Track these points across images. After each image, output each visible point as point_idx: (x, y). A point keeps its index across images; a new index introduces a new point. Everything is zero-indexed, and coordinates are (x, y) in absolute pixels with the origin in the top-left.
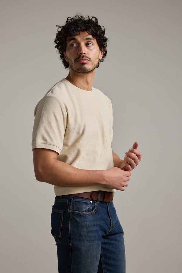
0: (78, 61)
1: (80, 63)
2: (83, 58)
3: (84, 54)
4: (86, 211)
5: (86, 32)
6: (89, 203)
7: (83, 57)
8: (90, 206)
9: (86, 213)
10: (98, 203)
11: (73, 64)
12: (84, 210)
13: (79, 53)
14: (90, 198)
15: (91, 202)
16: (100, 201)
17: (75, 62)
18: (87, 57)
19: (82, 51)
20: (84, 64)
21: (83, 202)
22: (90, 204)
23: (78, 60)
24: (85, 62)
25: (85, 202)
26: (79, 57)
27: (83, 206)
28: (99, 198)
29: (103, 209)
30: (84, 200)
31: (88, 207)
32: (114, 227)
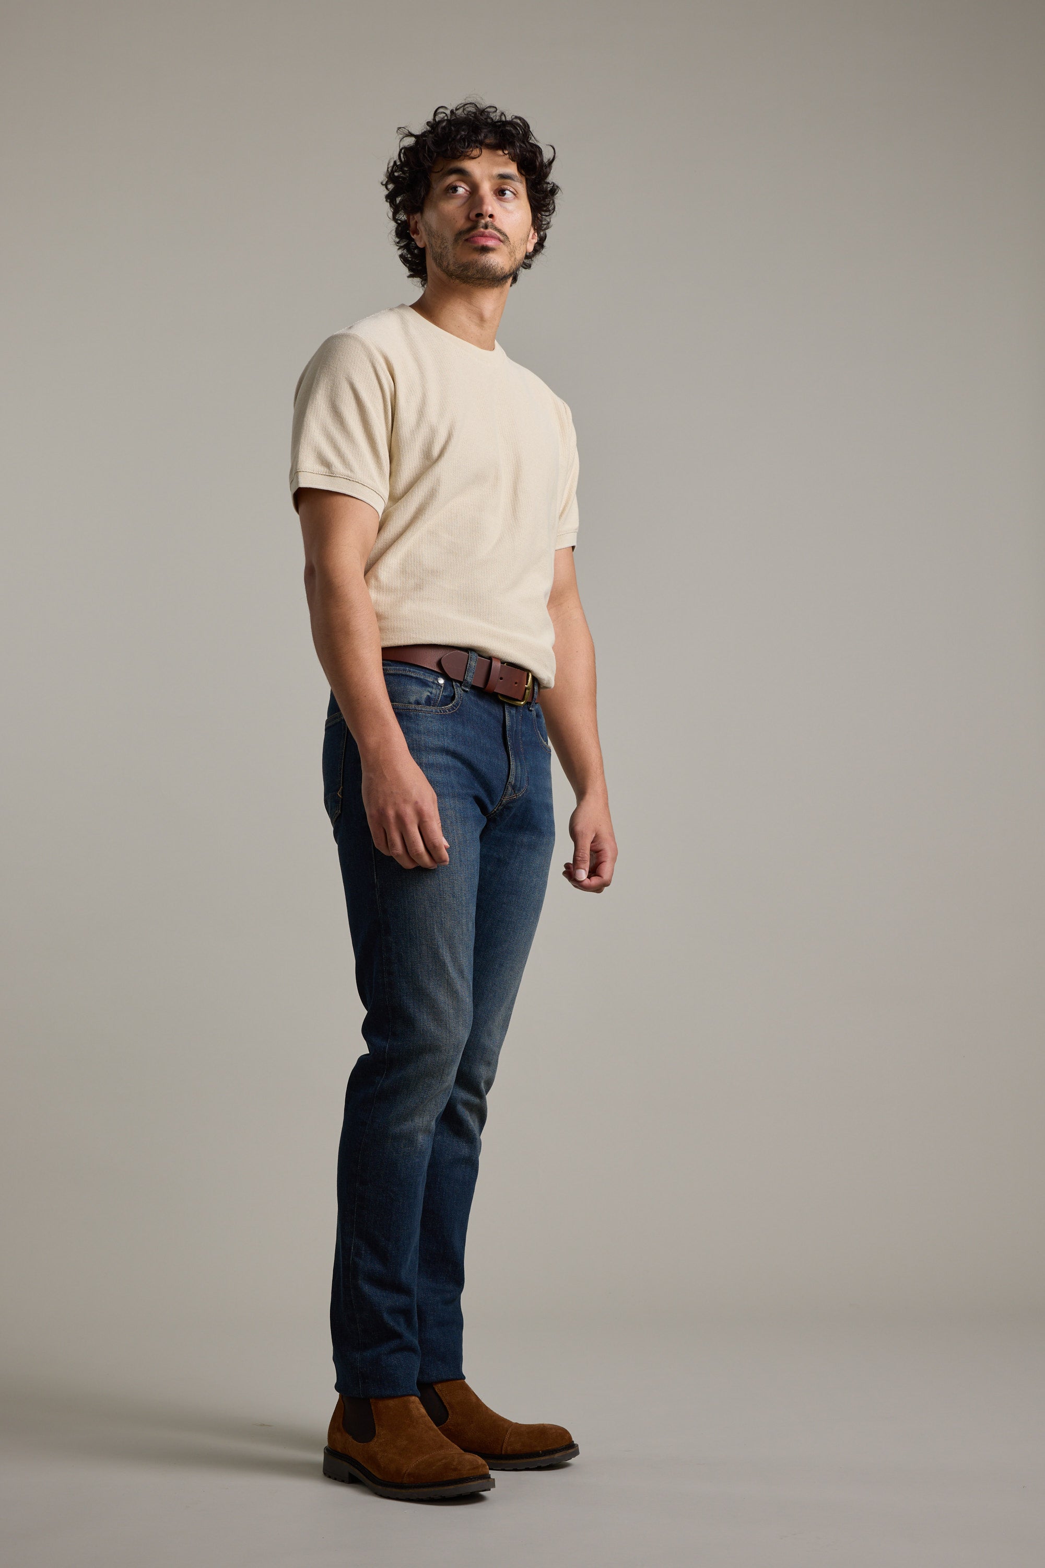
0: (466, 241)
1: (476, 245)
2: (487, 232)
3: (488, 219)
4: (418, 703)
5: (500, 152)
6: (433, 683)
7: (486, 227)
8: (434, 691)
9: (419, 707)
10: (464, 690)
11: (450, 247)
12: (413, 699)
13: (472, 215)
14: (436, 669)
15: (441, 681)
16: (473, 687)
17: (456, 240)
18: (499, 231)
19: (485, 208)
20: (485, 250)
21: (412, 677)
22: (435, 686)
23: (467, 237)
24: (491, 243)
25: (416, 678)
26: (474, 227)
27: (410, 687)
28: (471, 674)
29: (485, 716)
30: (414, 672)
31: (429, 694)
32: (519, 790)
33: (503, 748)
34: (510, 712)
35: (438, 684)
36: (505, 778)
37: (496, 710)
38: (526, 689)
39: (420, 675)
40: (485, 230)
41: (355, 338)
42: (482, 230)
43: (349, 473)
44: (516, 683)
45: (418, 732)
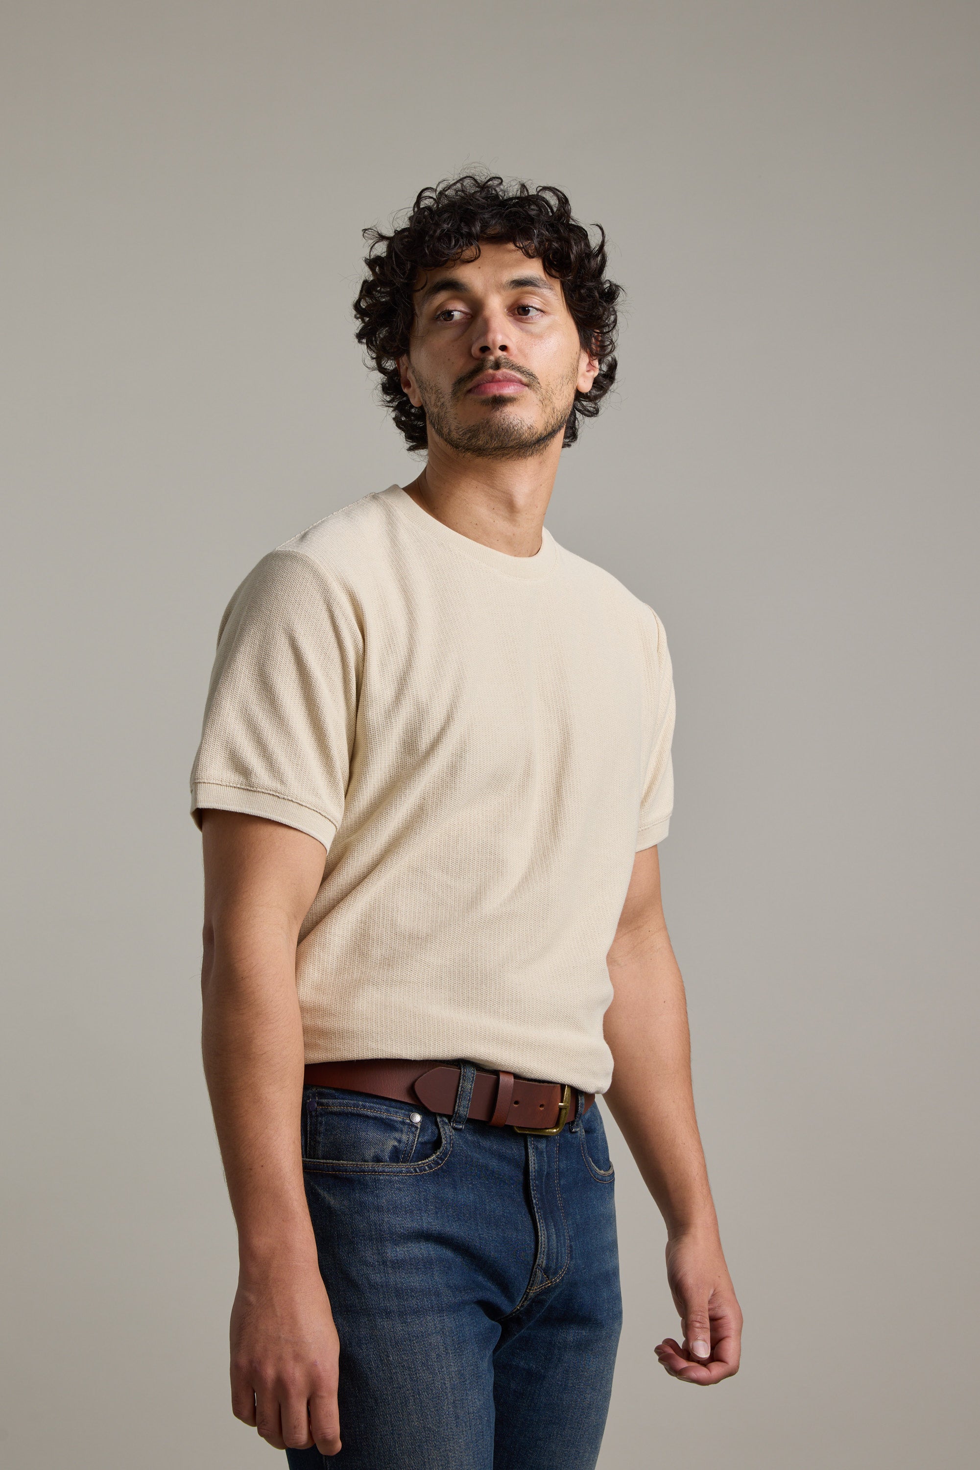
0: (470, 391)
1: (483, 397)
2: (499, 374)
3: (499, 353)
4: (378, 1159)
5: (511, 246)
6: (403, 1123)
7: (497, 365)
8: (404, 1138)
9: (379, 1167)
10: (455, 1129)
11: (448, 404)
12: (370, 1153)
13: (475, 350)
14: (407, 1100)
15: (417, 1118)
16: (470, 1121)
17: (454, 393)
18: (519, 369)
19: (491, 337)
20: (500, 401)
21: (368, 1117)
22: (405, 1129)
23: (470, 385)
24: (509, 391)
25: (375, 1118)
26: (479, 368)
27: (364, 1134)
28: (464, 1103)
29: (494, 1164)
30: (371, 1108)
31: (396, 1144)
32: (555, 1273)
33: (524, 1210)
34: (536, 1148)
35: (412, 1125)
36: (530, 1259)
37: (513, 1149)
38: (561, 1109)
39: (382, 1112)
40: (495, 372)
41: (305, 562)
42: (491, 371)
43: (278, 786)
44: (542, 1106)
45: (379, 1209)
